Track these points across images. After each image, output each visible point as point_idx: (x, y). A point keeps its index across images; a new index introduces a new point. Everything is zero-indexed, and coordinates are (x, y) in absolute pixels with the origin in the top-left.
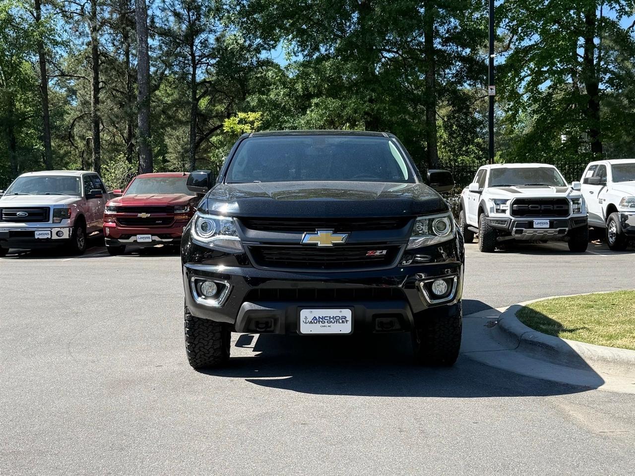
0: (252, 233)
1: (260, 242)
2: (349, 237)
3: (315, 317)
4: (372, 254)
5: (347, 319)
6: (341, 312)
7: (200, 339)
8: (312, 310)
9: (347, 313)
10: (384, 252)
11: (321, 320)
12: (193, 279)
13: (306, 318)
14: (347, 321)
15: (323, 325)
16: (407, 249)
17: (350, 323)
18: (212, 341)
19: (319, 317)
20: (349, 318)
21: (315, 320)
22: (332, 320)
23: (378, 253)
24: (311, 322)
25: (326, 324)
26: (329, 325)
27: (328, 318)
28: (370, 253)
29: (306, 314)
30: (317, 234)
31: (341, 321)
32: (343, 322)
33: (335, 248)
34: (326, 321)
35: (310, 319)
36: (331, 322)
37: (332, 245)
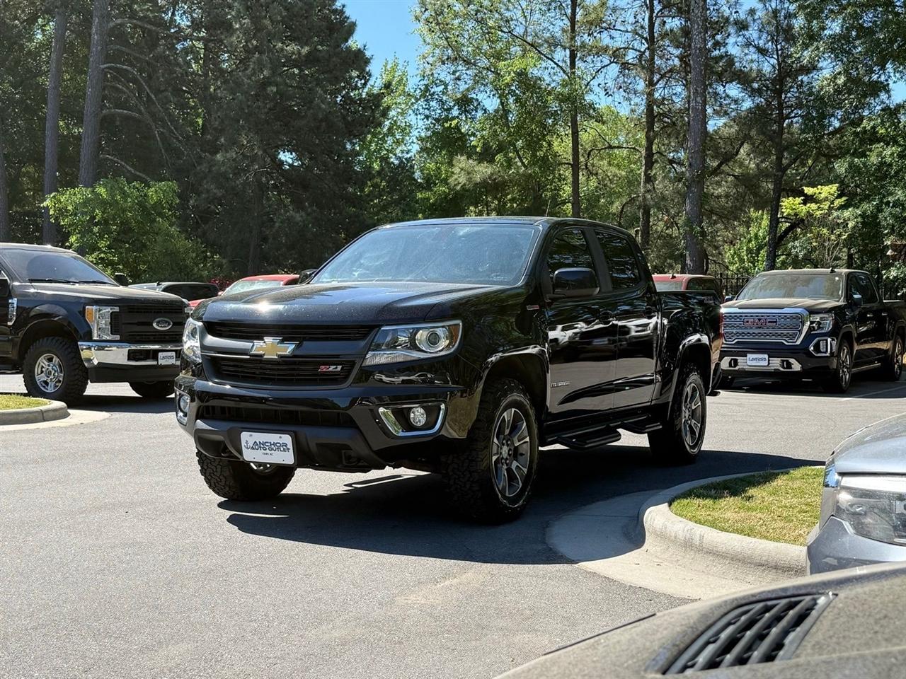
1: (215, 351)
2: (298, 347)
3: (255, 442)
4: (325, 370)
5: (288, 447)
6: (280, 437)
8: (251, 433)
9: (287, 439)
11: (262, 446)
13: (247, 442)
14: (288, 449)
16: (363, 365)
17: (291, 450)
19: (260, 442)
20: (290, 446)
21: (258, 446)
22: (273, 446)
23: (332, 368)
24: (253, 448)
25: (268, 451)
27: (269, 444)
28: (323, 368)
29: (247, 438)
30: (265, 343)
31: (282, 449)
32: (285, 450)
33: (279, 361)
34: (267, 448)
35: (251, 444)
36: (272, 449)
37: (276, 357)
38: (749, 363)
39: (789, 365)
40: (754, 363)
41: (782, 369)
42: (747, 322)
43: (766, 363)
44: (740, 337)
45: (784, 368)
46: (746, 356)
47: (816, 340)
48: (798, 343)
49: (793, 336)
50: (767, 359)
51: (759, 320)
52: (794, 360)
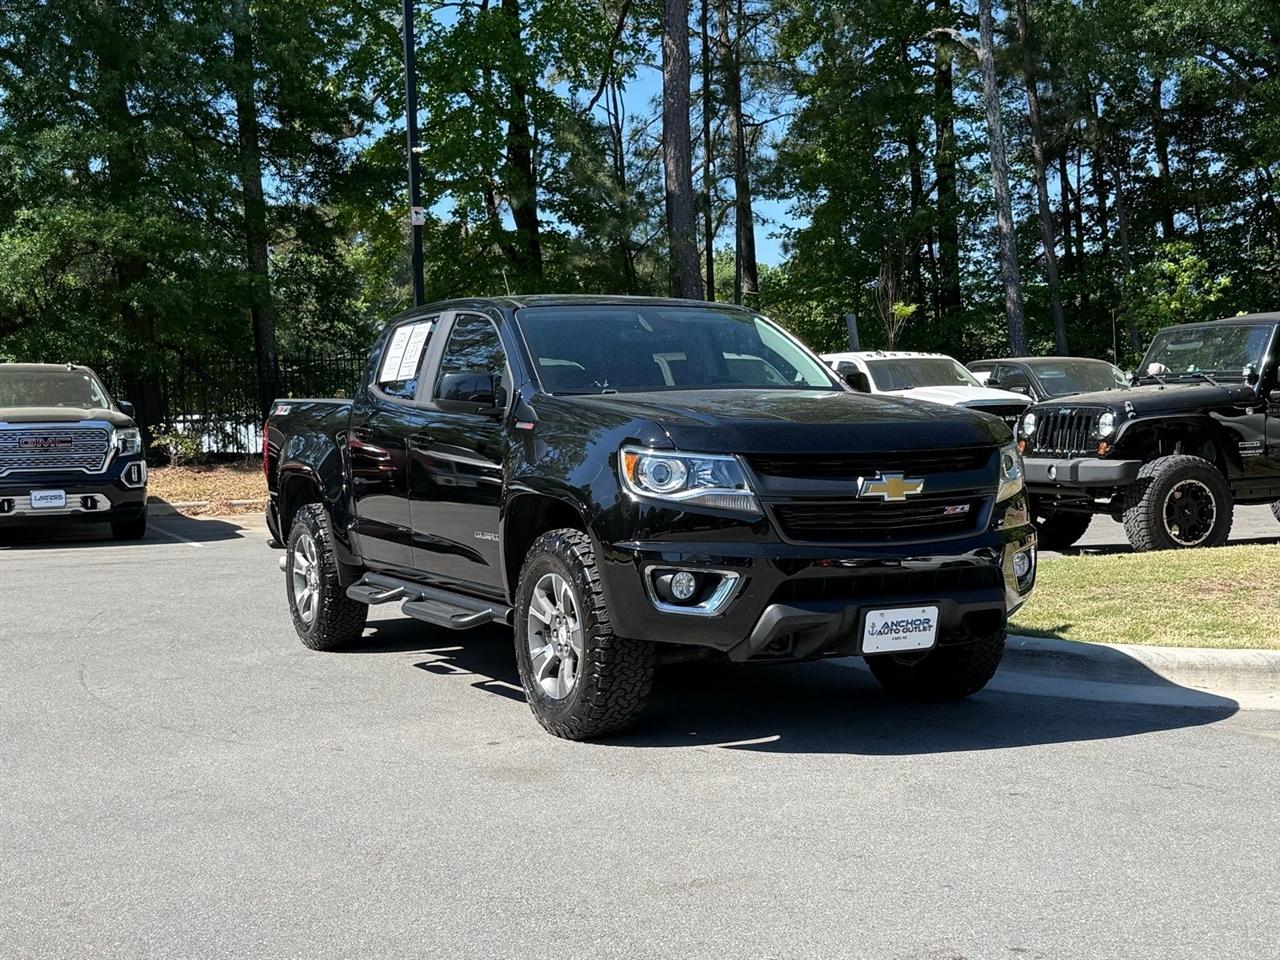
0: (776, 483)
1: (792, 498)
3: (886, 623)
4: (952, 512)
5: (931, 624)
6: (924, 611)
7: (621, 682)
8: (882, 611)
9: (932, 613)
10: (967, 508)
11: (894, 628)
12: (648, 570)
13: (873, 626)
14: (930, 626)
15: (897, 635)
16: (998, 499)
17: (934, 629)
18: (640, 684)
19: (892, 623)
20: (934, 623)
21: (888, 628)
22: (909, 626)
23: (959, 509)
24: (880, 633)
25: (901, 634)
26: (904, 635)
27: (904, 624)
28: (949, 510)
29: (875, 619)
30: (881, 479)
31: (922, 628)
32: (925, 629)
33: (910, 503)
34: (901, 629)
35: (878, 628)
36: (908, 630)
37: (904, 499)
38: (36, 504)
39: (94, 503)
40: (43, 504)
41: (83, 510)
42: (26, 443)
43: (61, 503)
44: (15, 466)
45: (87, 508)
46: (29, 495)
47: (129, 464)
48: (104, 470)
49: (96, 462)
50: (64, 496)
51: (46, 439)
52: (101, 495)
